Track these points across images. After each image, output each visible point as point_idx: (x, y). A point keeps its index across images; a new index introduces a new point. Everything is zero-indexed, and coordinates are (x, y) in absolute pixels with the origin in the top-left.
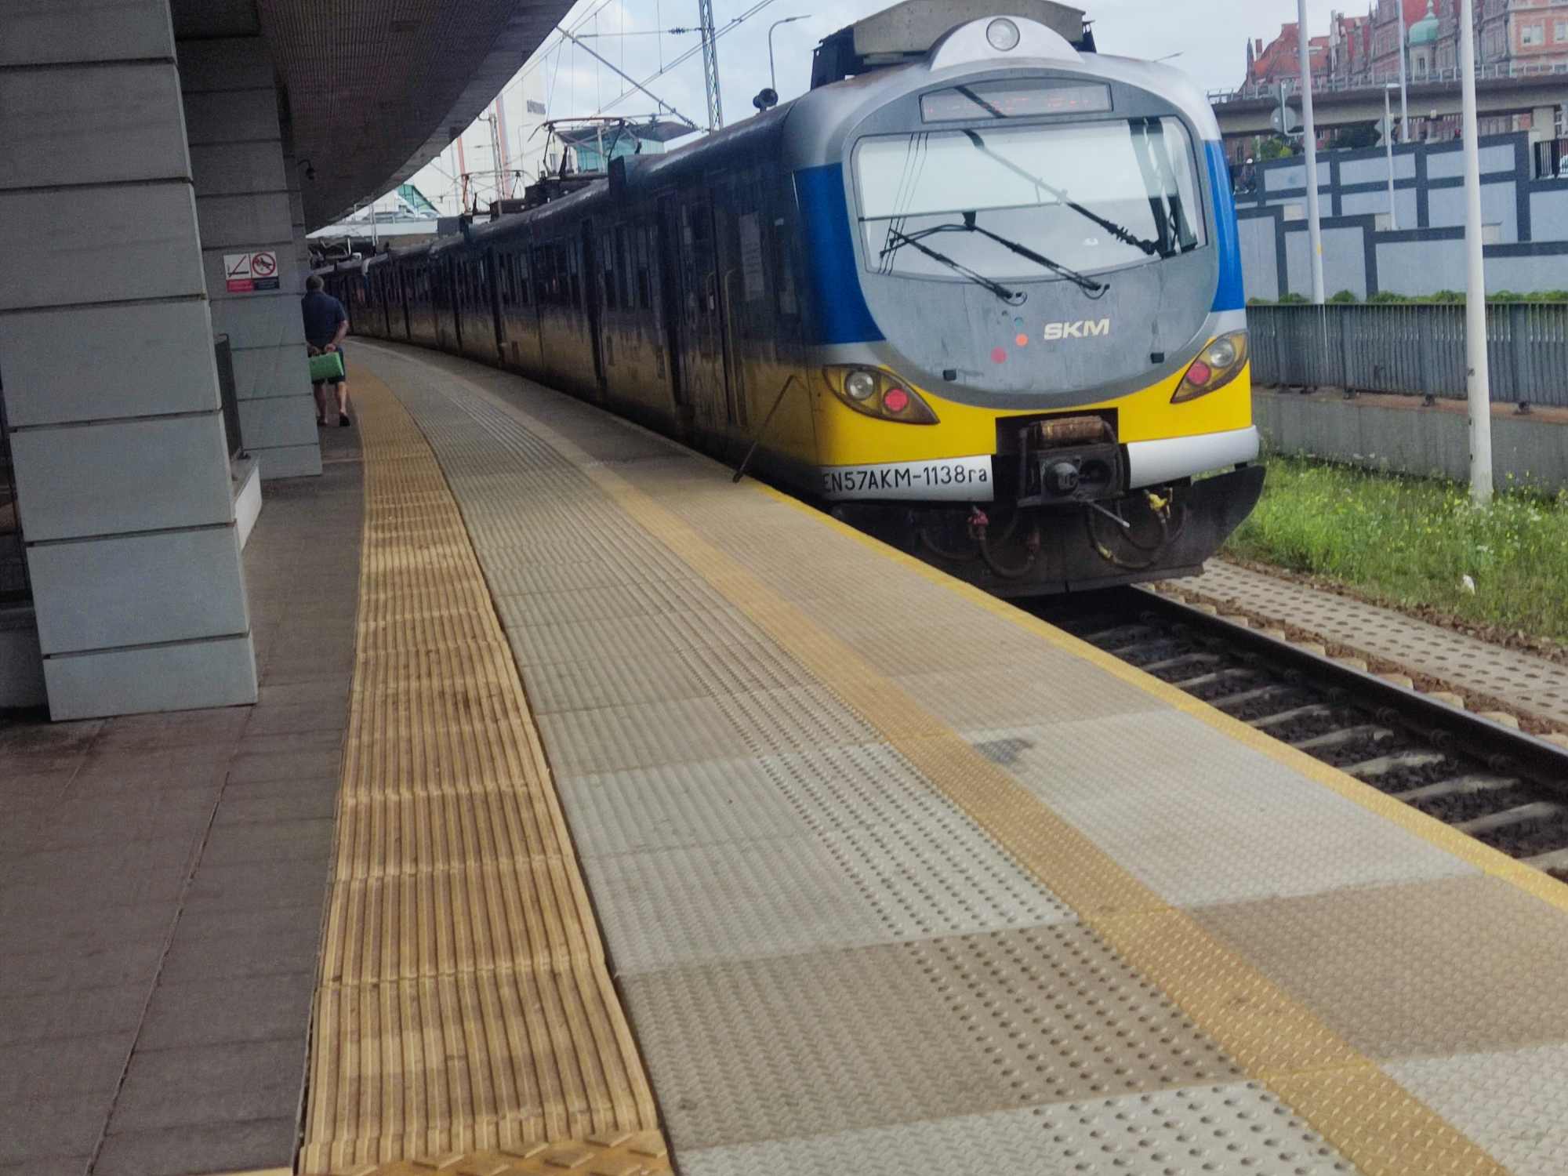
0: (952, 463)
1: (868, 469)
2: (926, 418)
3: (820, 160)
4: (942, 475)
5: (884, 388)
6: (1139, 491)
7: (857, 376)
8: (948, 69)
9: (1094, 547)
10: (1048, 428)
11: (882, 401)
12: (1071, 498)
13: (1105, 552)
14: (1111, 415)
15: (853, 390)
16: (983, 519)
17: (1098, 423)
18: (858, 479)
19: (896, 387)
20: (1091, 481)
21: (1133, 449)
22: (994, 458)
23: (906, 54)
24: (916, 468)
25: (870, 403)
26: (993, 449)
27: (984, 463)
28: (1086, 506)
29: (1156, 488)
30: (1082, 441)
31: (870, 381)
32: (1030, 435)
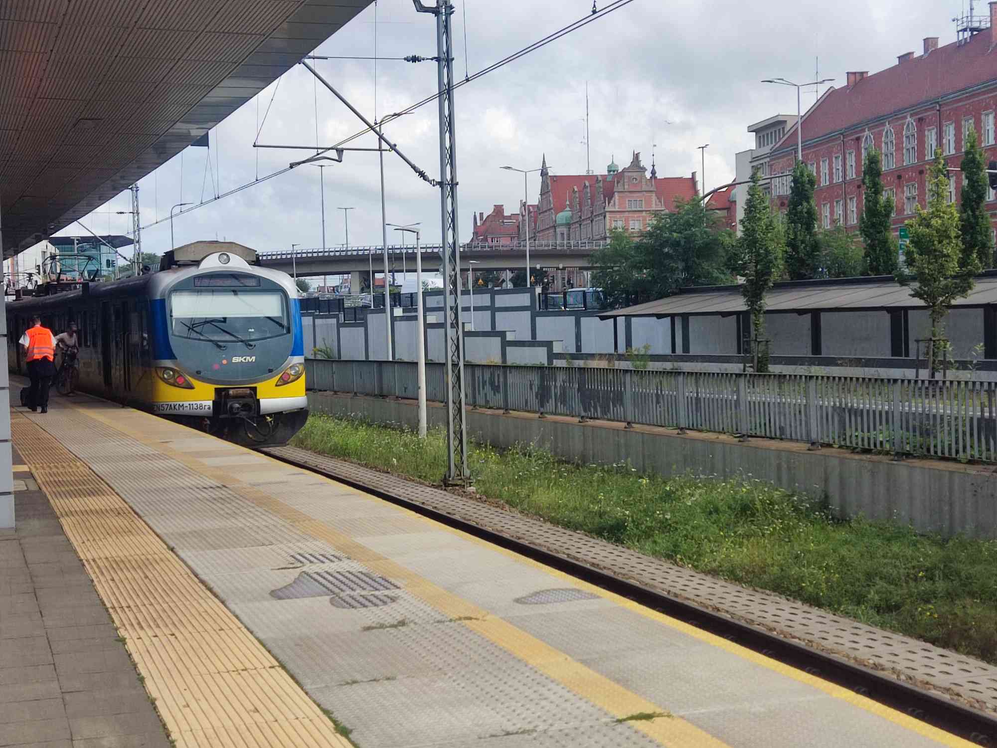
0: (199, 403)
1: (170, 403)
2: (191, 387)
3: (158, 297)
4: (195, 406)
5: (176, 376)
6: (264, 416)
7: (168, 371)
8: (204, 269)
9: (246, 434)
10: (231, 392)
11: (175, 380)
12: (237, 416)
13: (250, 436)
14: (255, 389)
15: (165, 376)
16: (208, 422)
17: (248, 391)
18: (166, 407)
19: (180, 376)
20: (245, 411)
21: (262, 401)
22: (214, 402)
23: (192, 261)
24: (186, 404)
25: (171, 381)
26: (213, 399)
27: (210, 403)
28: (243, 419)
29: (270, 415)
30: (243, 397)
31: (171, 373)
32: (225, 394)
